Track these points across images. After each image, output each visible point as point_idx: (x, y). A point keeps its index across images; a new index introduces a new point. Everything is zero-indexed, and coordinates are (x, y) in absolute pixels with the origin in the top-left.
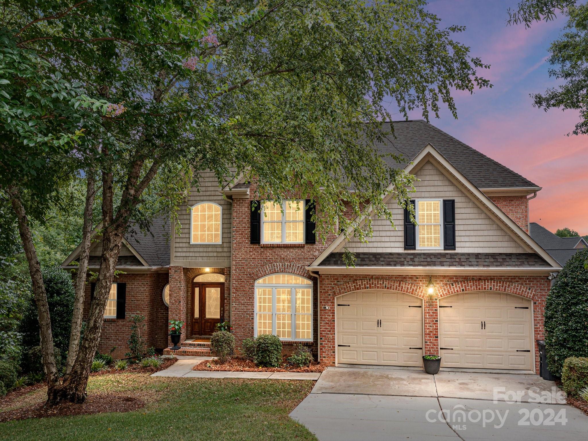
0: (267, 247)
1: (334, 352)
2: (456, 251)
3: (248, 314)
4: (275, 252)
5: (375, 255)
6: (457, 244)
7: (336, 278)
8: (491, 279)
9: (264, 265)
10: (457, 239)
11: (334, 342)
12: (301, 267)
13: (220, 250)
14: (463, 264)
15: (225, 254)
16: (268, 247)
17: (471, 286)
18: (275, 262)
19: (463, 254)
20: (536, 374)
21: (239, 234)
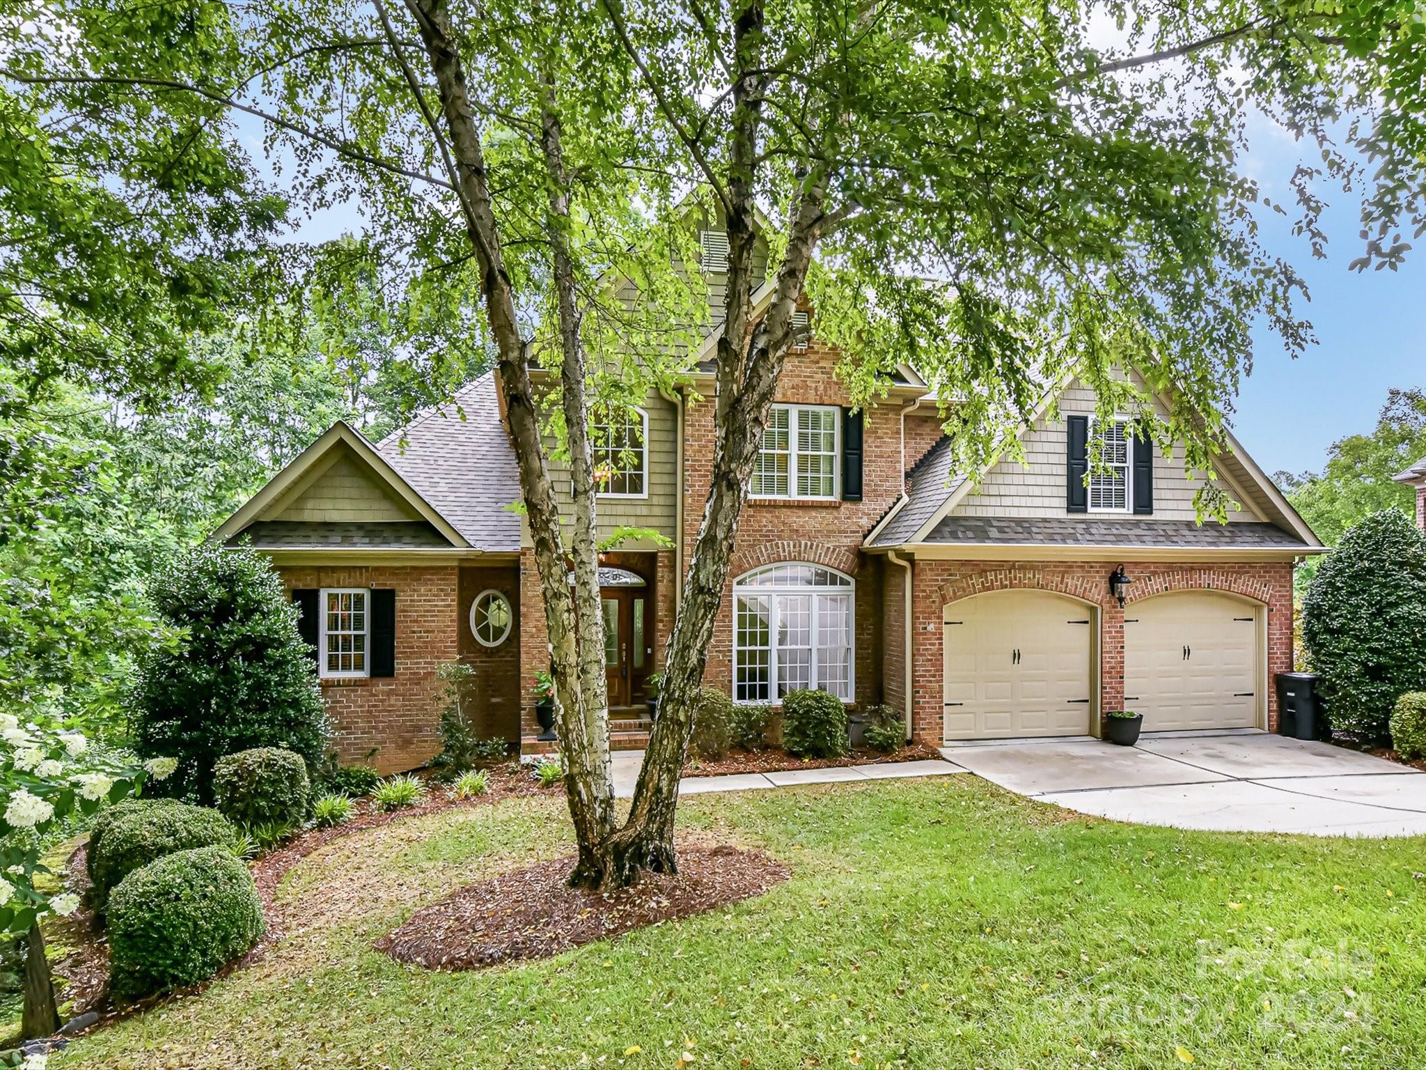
0: (761, 506)
1: (941, 718)
2: (1152, 517)
3: (719, 651)
4: (778, 517)
5: (1019, 522)
6: (1155, 504)
7: (944, 566)
8: (1210, 569)
9: (753, 546)
10: (1155, 494)
11: (941, 697)
12: (834, 550)
13: (645, 511)
14: (1175, 539)
15: (655, 521)
16: (764, 506)
17: (1178, 581)
18: (780, 537)
19: (1166, 523)
20: (1271, 732)
21: (700, 476)
